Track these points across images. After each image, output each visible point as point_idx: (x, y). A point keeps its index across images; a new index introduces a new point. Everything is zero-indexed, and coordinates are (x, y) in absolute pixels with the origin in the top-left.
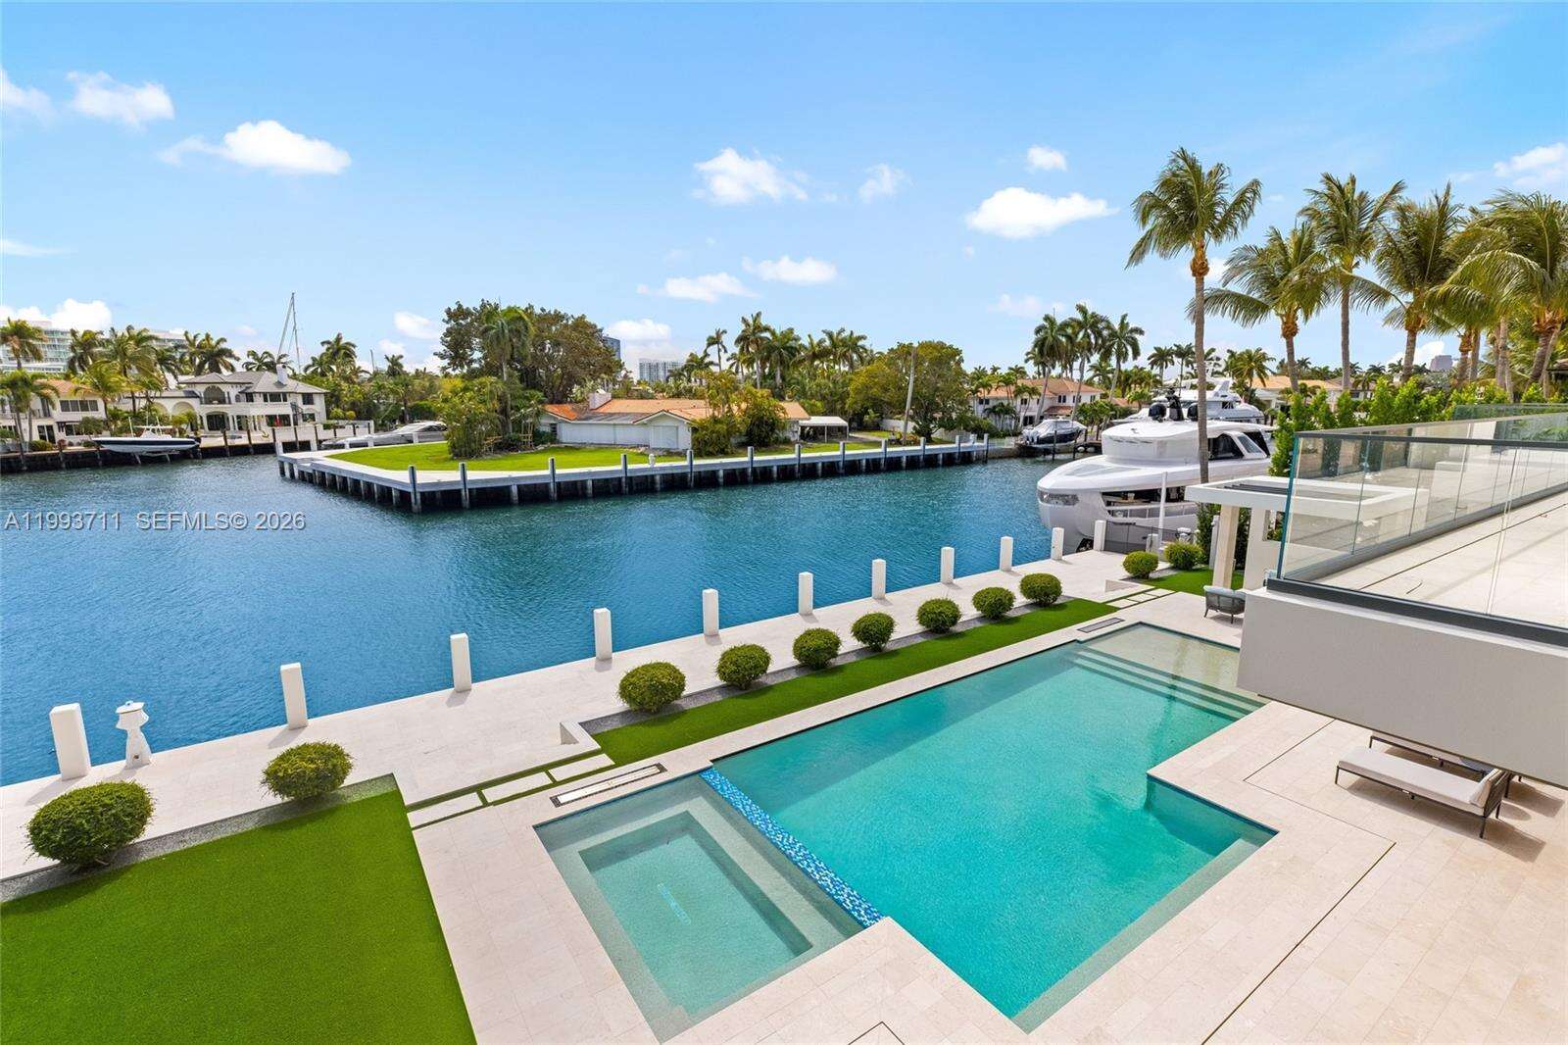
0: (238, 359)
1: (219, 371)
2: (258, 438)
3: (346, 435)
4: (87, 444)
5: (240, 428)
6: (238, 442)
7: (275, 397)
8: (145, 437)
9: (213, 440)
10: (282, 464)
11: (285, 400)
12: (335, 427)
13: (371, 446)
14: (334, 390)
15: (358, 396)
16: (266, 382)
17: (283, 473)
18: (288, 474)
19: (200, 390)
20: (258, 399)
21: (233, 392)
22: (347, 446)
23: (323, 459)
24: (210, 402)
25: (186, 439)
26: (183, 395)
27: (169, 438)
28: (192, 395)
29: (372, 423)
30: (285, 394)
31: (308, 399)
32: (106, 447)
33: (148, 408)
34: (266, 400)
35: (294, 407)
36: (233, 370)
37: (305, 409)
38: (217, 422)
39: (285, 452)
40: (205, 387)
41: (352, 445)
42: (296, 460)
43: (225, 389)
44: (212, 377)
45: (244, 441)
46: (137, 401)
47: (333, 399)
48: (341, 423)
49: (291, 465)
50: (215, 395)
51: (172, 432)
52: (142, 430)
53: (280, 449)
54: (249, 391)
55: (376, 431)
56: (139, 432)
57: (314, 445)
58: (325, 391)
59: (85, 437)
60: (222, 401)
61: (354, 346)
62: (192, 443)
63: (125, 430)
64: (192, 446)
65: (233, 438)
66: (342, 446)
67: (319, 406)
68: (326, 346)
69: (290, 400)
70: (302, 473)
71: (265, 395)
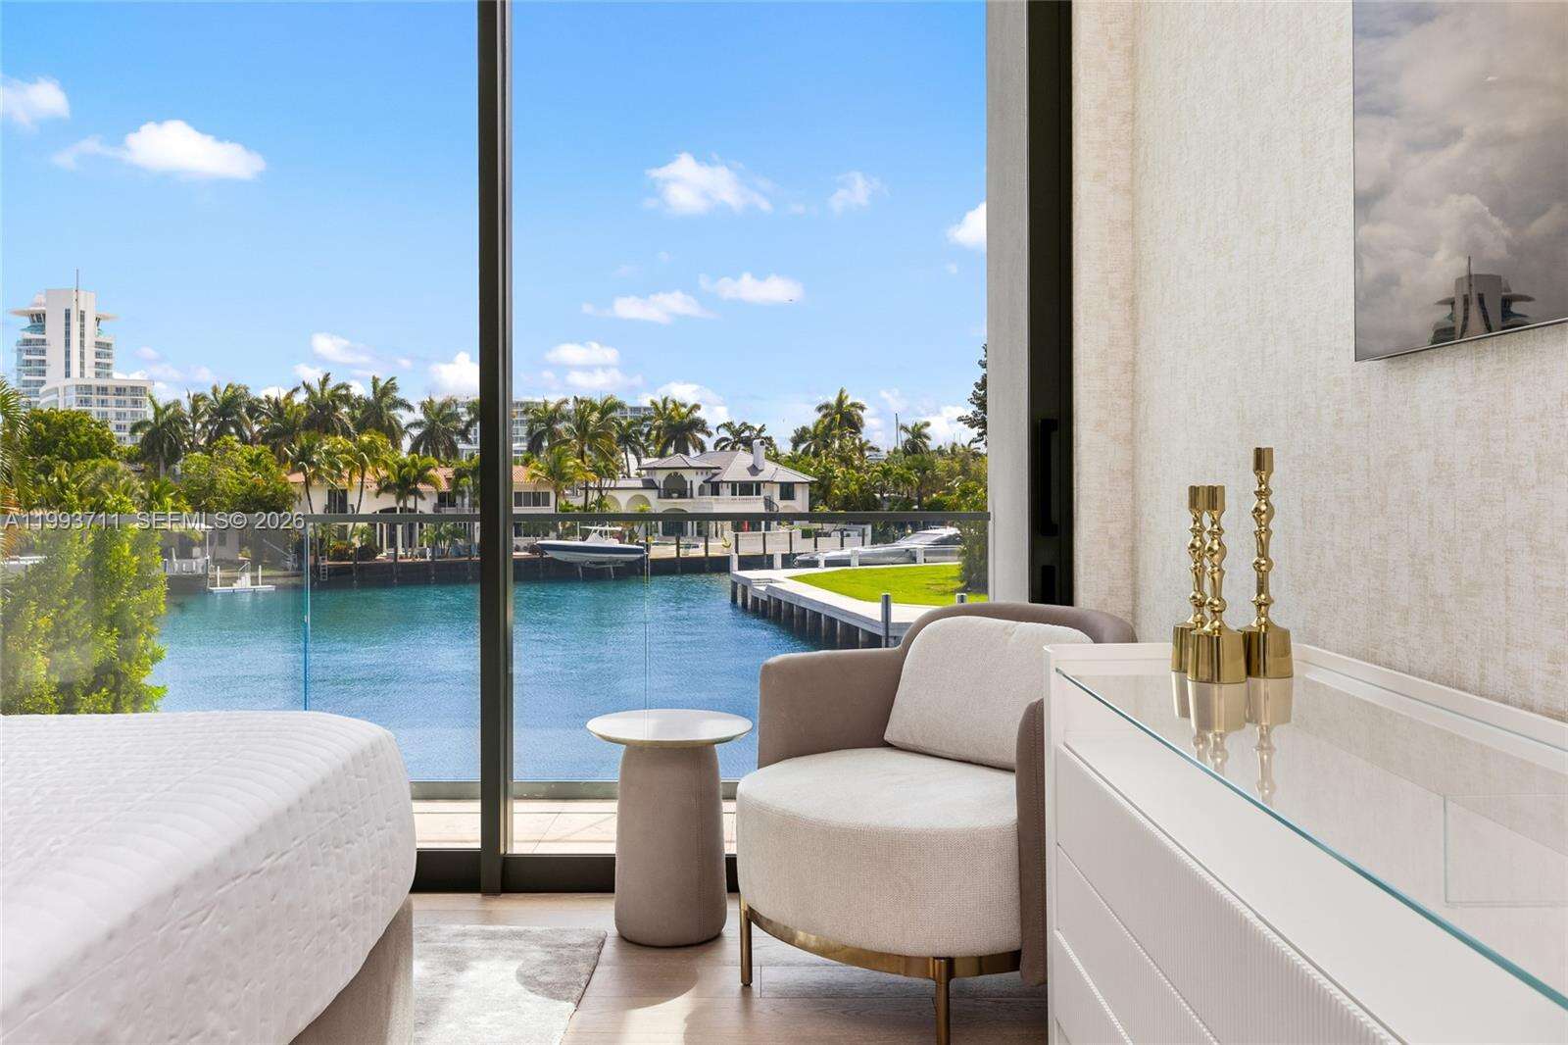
0: (709, 434)
1: (687, 453)
2: (716, 548)
3: (829, 548)
4: (533, 549)
5: (700, 533)
6: (694, 553)
7: (746, 489)
8: (593, 541)
9: (663, 550)
10: (735, 584)
11: (758, 493)
12: (818, 534)
13: (855, 566)
14: (823, 478)
15: (853, 486)
16: (738, 466)
17: (734, 600)
18: (740, 601)
19: (660, 478)
20: (726, 491)
21: (696, 480)
22: (822, 563)
23: (784, 581)
24: (669, 496)
25: (635, 547)
26: (639, 484)
27: (615, 543)
28: (649, 485)
29: (869, 529)
30: (758, 484)
31: (787, 491)
32: (550, 554)
33: (599, 503)
34: (734, 494)
35: (769, 503)
36: (703, 450)
37: (783, 506)
38: (674, 525)
39: (739, 569)
40: (666, 473)
41: (829, 563)
42: (750, 580)
43: (688, 476)
44: (674, 460)
45: (700, 552)
46: (590, 493)
47: (821, 490)
48: (827, 527)
49: (745, 589)
50: (676, 486)
51: (621, 537)
52: (588, 532)
53: (735, 564)
54: (715, 479)
55: (874, 542)
56: (585, 536)
57: (778, 561)
58: (810, 479)
59: (531, 540)
60: (683, 494)
61: (862, 408)
62: (641, 551)
63: (570, 533)
64: (639, 556)
65: (688, 547)
66: (814, 564)
67: (800, 503)
68: (824, 411)
69: (765, 492)
70: (755, 600)
71: (734, 484)
